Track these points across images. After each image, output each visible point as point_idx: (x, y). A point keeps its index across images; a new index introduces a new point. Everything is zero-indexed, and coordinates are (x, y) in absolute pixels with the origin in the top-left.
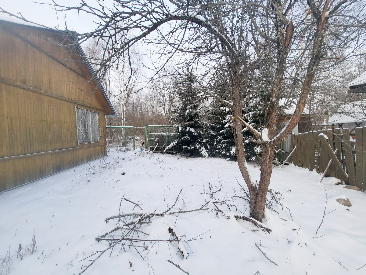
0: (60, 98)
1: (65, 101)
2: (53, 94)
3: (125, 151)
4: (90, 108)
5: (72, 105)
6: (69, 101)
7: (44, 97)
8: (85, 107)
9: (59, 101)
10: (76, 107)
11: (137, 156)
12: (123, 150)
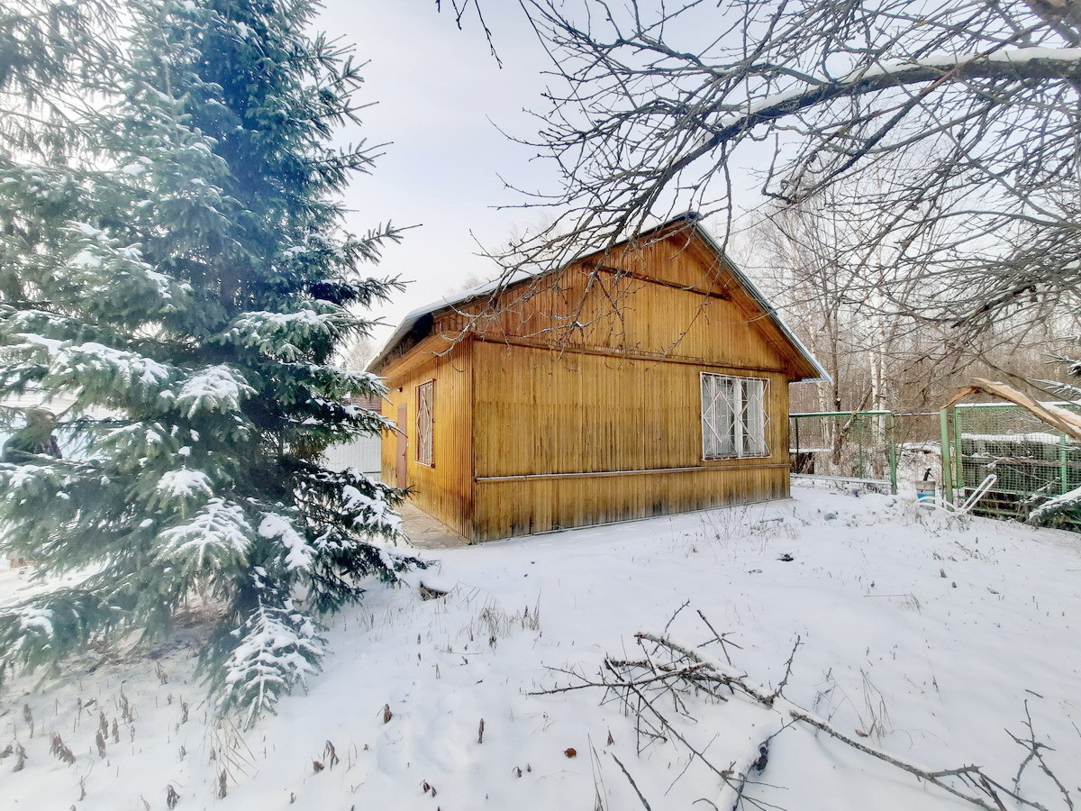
0: (667, 360)
1: (677, 365)
2: (654, 355)
3: (856, 493)
4: (741, 369)
5: (693, 369)
6: (686, 361)
7: (638, 364)
8: (725, 370)
9: (664, 366)
10: (701, 373)
11: (890, 516)
12: (851, 491)
